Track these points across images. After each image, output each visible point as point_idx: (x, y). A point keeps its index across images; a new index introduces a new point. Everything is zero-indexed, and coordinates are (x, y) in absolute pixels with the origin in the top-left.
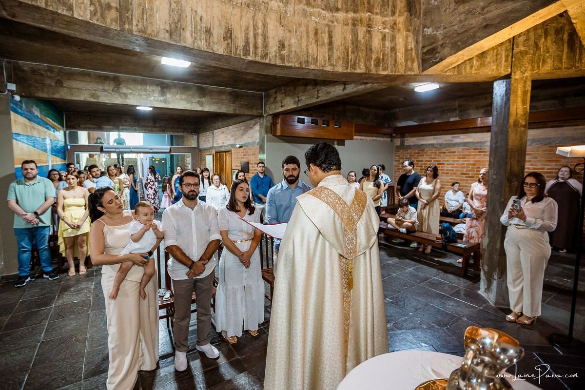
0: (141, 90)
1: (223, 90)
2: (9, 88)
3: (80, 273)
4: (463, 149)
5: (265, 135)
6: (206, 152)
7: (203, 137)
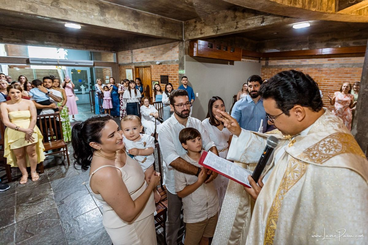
5: (185, 56)
6: (126, 67)
7: (121, 54)
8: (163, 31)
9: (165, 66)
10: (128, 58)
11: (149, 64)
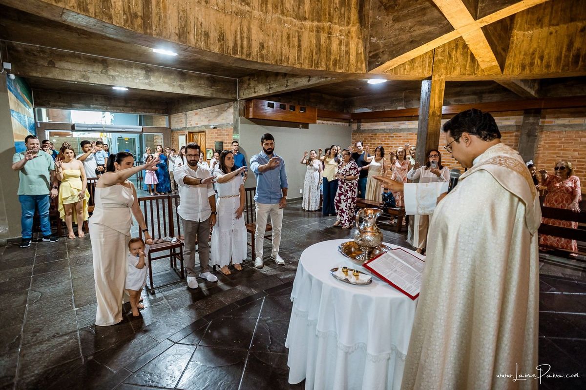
0: (127, 73)
1: (202, 75)
2: (4, 67)
3: (80, 237)
4: (407, 134)
5: (239, 118)
6: (179, 133)
7: (175, 118)
8: (213, 91)
9: (220, 130)
10: (182, 121)
11: (203, 129)
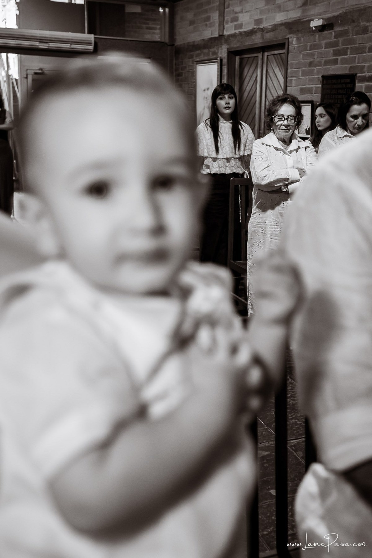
6: (198, 55)
9: (345, 33)
10: (208, 18)
11: (279, 36)
